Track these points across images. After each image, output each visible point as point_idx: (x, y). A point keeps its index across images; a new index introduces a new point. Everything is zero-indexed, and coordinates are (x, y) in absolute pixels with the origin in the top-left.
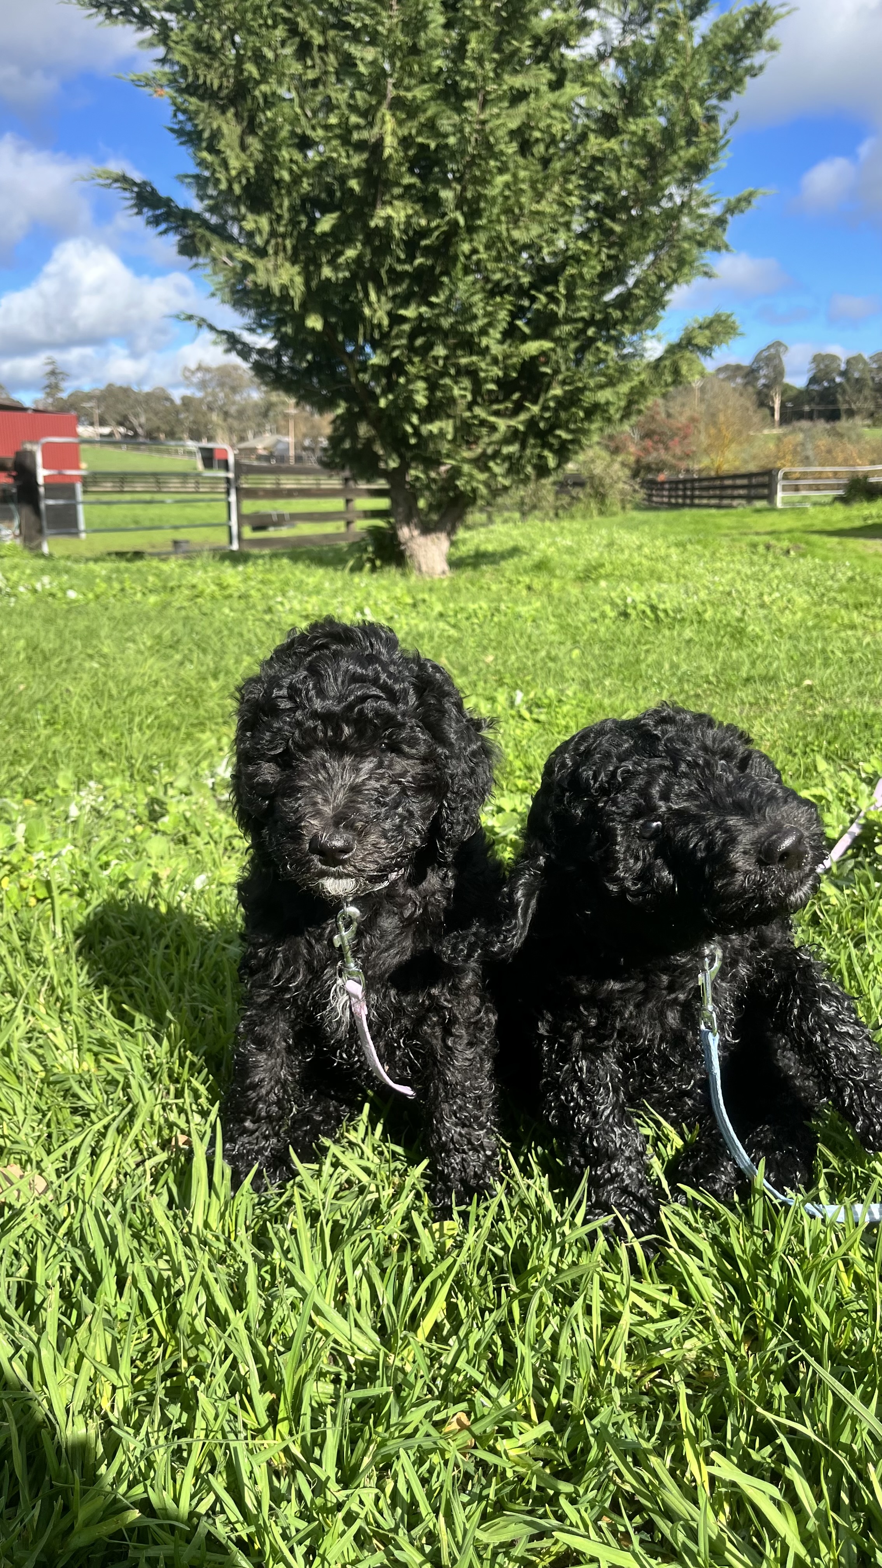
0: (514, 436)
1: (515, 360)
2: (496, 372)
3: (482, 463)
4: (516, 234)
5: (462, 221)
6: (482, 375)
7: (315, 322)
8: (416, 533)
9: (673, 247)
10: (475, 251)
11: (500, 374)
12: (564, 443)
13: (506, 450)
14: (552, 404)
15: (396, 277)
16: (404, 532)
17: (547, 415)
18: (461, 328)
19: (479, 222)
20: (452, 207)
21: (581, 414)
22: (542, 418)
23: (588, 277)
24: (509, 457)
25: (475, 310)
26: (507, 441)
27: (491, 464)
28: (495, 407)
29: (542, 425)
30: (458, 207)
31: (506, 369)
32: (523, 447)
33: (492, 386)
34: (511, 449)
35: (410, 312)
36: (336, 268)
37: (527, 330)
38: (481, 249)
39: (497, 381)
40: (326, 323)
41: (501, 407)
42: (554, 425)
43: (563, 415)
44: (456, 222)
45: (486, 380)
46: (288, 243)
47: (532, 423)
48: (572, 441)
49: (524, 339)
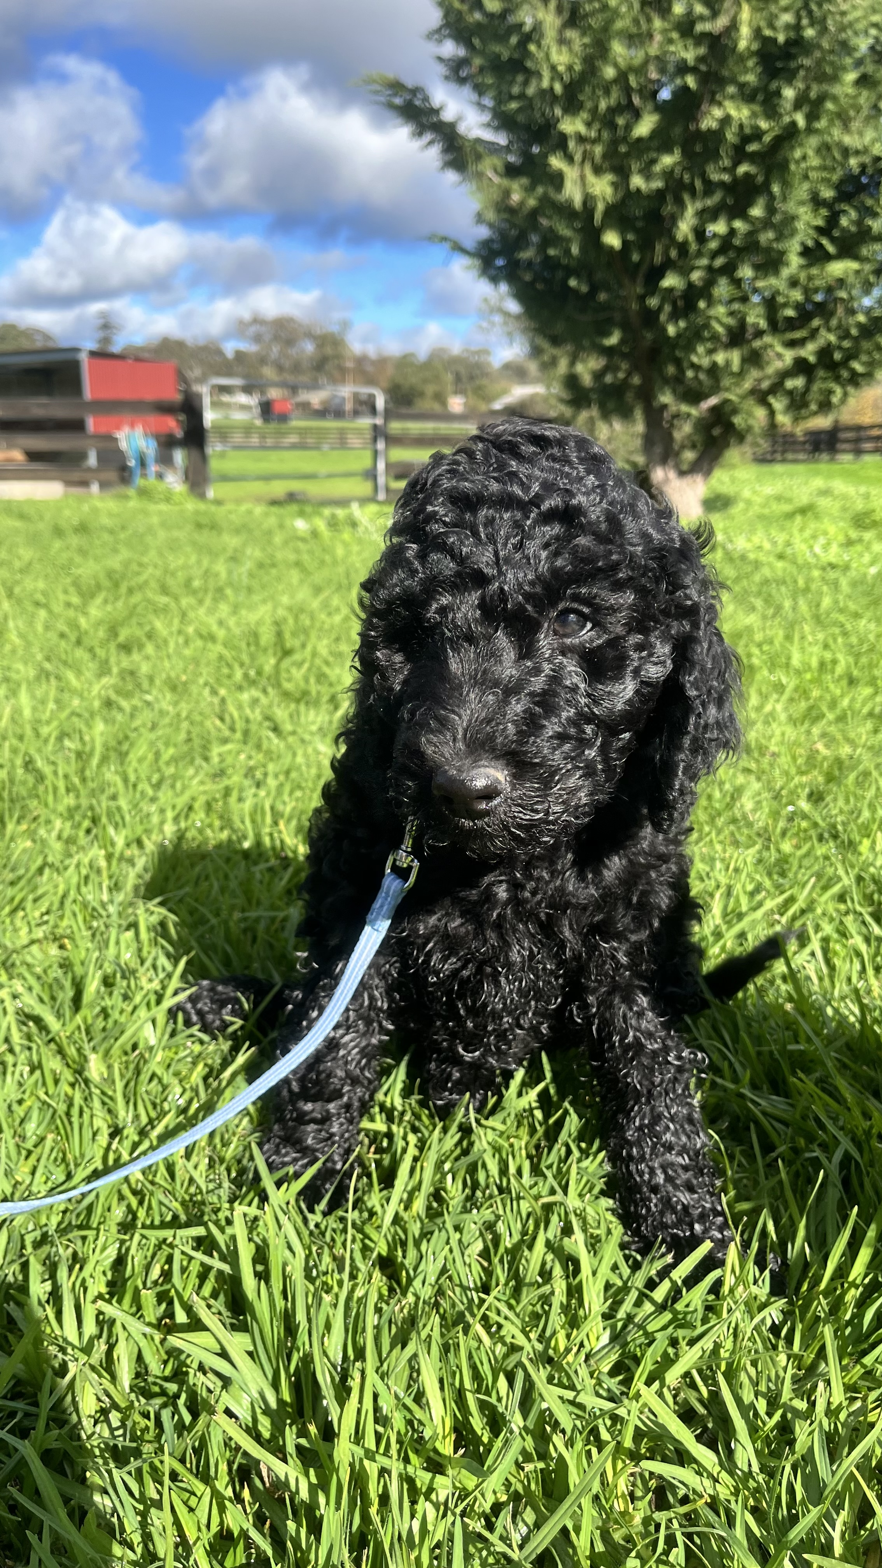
0: (801, 367)
1: (818, 282)
2: (797, 295)
3: (762, 397)
4: (847, 140)
5: (802, 124)
6: (781, 299)
7: (612, 239)
8: (672, 474)
10: (804, 158)
11: (800, 297)
12: (854, 375)
13: (790, 384)
14: (854, 332)
15: (710, 187)
16: (658, 474)
17: (846, 345)
18: (776, 245)
19: (817, 125)
20: (790, 107)
22: (840, 348)
24: (790, 393)
25: (797, 224)
26: (785, 374)
27: (772, 400)
28: (788, 335)
29: (837, 356)
30: (797, 107)
31: (807, 292)
32: (810, 381)
33: (790, 312)
34: (796, 383)
35: (719, 227)
36: (648, 176)
37: (831, 249)
38: (810, 153)
39: (798, 306)
40: (625, 243)
41: (798, 335)
42: (851, 355)
43: (865, 345)
44: (794, 124)
45: (785, 305)
46: (598, 150)
47: (825, 353)
48: (862, 375)
49: (828, 257)
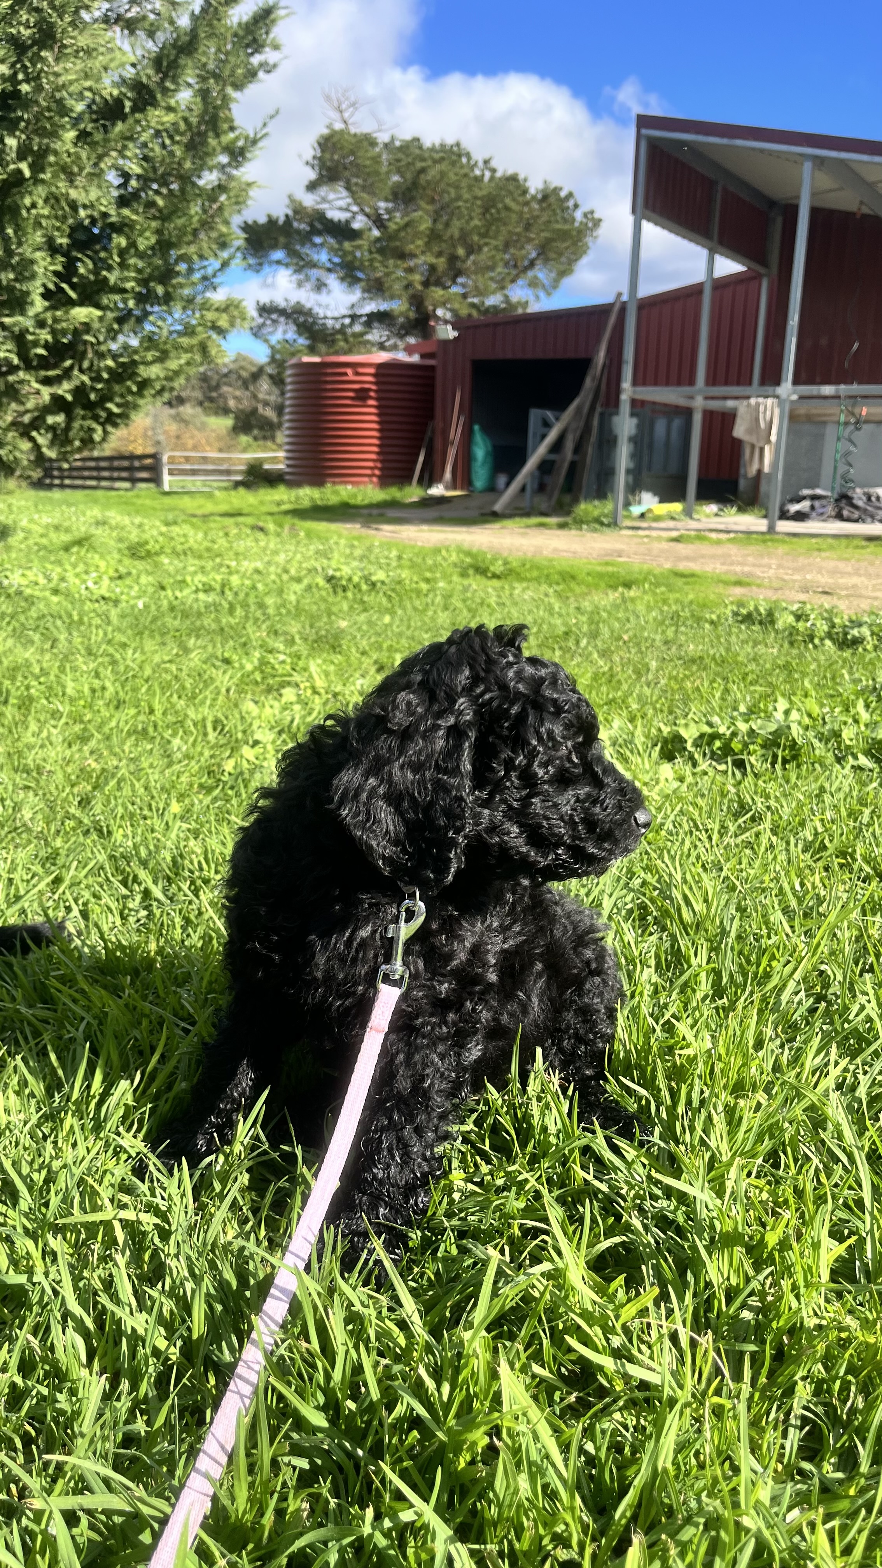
0: (57, 403)
1: (64, 325)
2: (45, 335)
3: (25, 430)
4: (73, 194)
5: (27, 173)
6: (30, 338)
9: (212, 228)
10: (34, 205)
11: (49, 338)
12: (111, 415)
13: (50, 420)
14: (105, 376)
17: (99, 386)
18: (18, 286)
19: (42, 176)
20: (14, 155)
21: (134, 389)
22: (93, 389)
23: (141, 247)
24: (53, 428)
25: (36, 268)
26: (46, 410)
27: (34, 434)
28: (43, 373)
29: (93, 396)
30: (21, 157)
31: (53, 332)
32: (70, 419)
33: (41, 351)
34: (59, 419)
37: (73, 295)
38: (40, 202)
39: (46, 346)
41: (51, 373)
42: (106, 397)
43: (117, 388)
44: (19, 171)
45: (36, 344)
47: (80, 391)
48: (119, 416)
49: (72, 303)
